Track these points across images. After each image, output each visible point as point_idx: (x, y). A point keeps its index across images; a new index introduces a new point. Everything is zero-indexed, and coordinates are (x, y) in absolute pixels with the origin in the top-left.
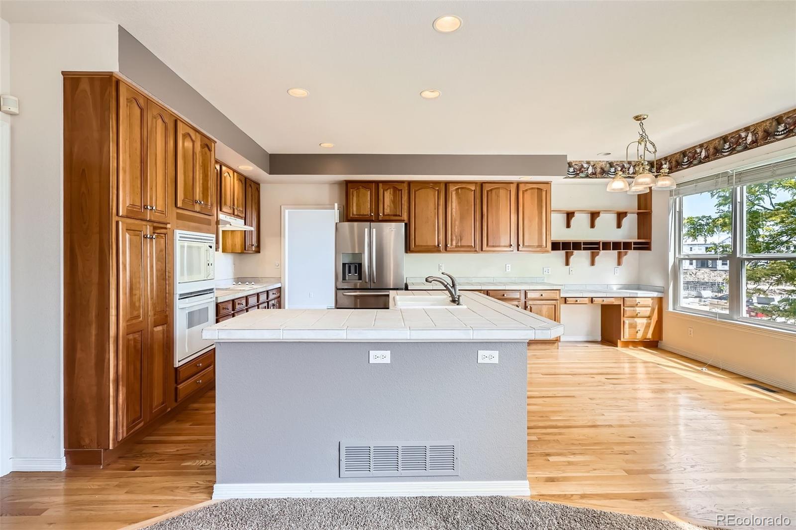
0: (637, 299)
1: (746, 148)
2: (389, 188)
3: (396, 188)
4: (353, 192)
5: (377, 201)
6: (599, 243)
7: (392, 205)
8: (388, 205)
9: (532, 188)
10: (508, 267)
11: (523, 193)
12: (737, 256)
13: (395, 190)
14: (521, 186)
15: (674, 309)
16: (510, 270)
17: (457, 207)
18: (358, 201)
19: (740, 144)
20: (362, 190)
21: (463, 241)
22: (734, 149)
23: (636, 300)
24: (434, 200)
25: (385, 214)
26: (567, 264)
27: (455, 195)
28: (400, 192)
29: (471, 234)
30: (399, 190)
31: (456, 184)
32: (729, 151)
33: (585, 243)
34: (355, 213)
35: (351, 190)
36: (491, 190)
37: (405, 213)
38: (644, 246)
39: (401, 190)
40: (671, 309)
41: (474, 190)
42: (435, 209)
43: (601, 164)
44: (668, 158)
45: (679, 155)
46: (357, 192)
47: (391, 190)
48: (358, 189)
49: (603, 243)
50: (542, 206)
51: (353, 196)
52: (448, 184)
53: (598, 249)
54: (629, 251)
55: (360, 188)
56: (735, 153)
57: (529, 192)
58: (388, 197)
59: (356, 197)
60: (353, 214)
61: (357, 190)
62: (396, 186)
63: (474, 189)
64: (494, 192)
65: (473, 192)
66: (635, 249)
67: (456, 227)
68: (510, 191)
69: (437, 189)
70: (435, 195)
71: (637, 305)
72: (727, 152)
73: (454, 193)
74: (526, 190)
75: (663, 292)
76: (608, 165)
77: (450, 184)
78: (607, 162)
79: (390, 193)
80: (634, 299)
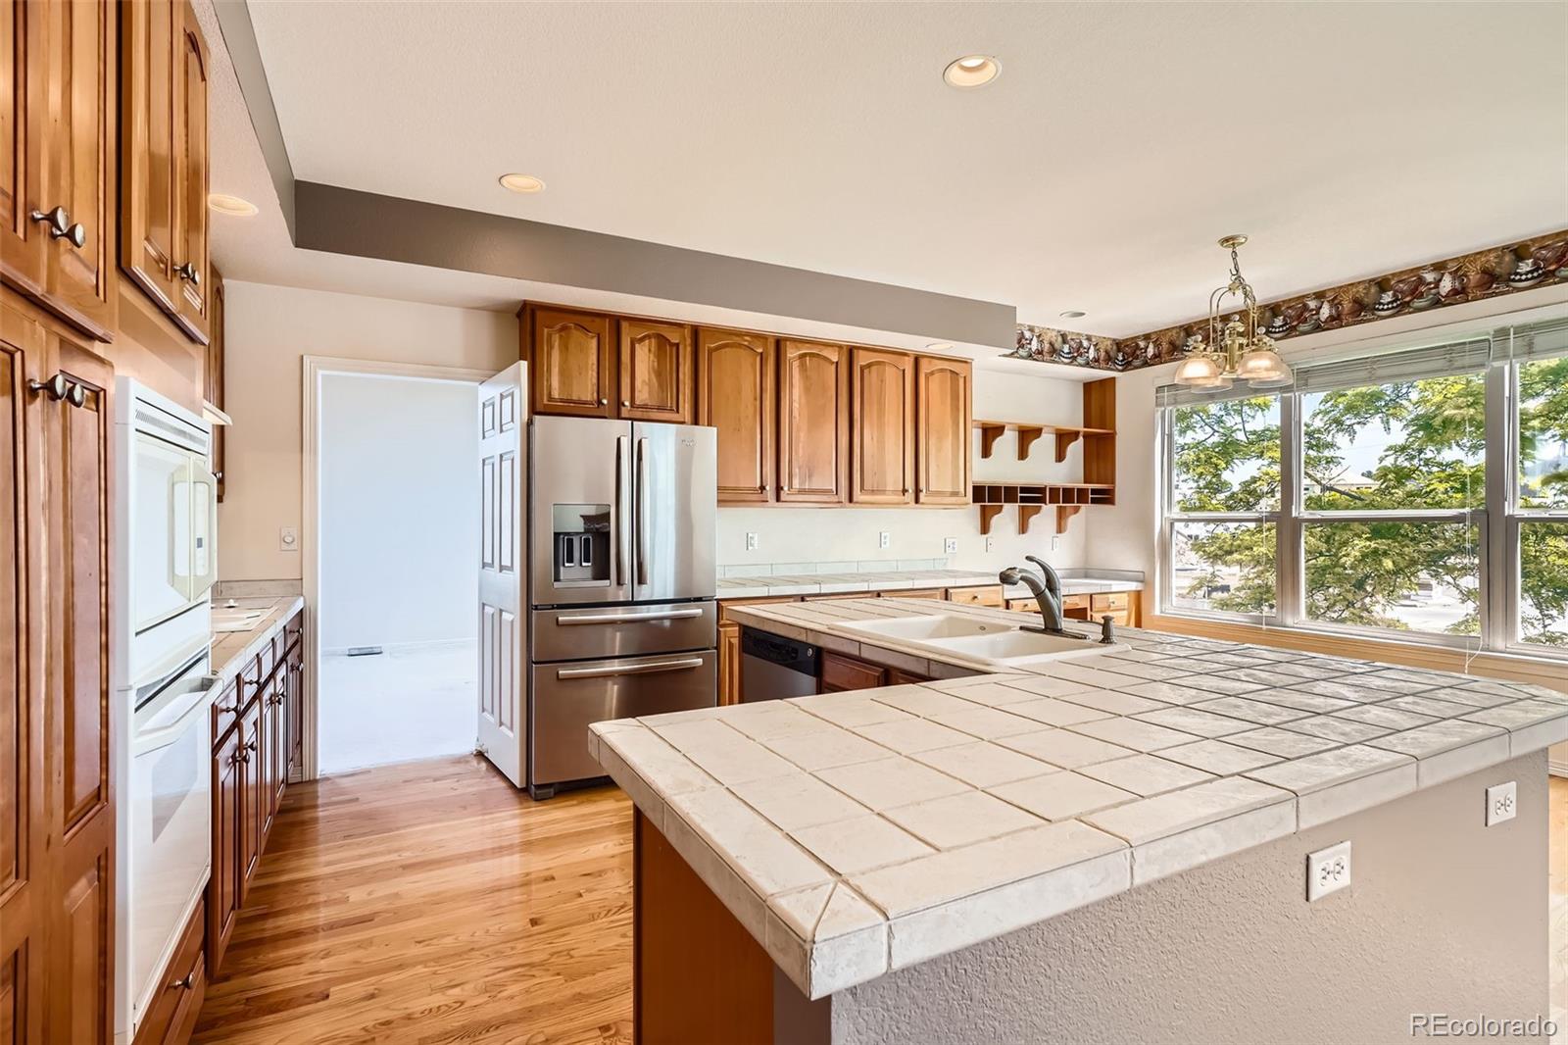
0: (1110, 596)
1: (1318, 327)
2: (648, 337)
3: (663, 336)
4: (550, 336)
5: (615, 366)
6: (1045, 488)
7: (655, 380)
8: (644, 381)
9: (942, 370)
10: (885, 538)
11: (927, 378)
12: (1294, 515)
13: (662, 341)
14: (924, 364)
15: (1162, 612)
16: (888, 544)
17: (803, 400)
18: (564, 361)
19: (1305, 321)
20: (576, 335)
21: (814, 479)
22: (1294, 328)
23: (1108, 599)
24: (752, 377)
25: (637, 402)
26: (985, 529)
27: (797, 369)
28: (674, 349)
29: (830, 463)
30: (672, 345)
31: (799, 345)
32: (1283, 331)
33: (1024, 490)
34: (556, 394)
35: (546, 330)
36: (869, 366)
37: (687, 405)
38: (1105, 497)
39: (677, 345)
40: (1157, 612)
41: (837, 363)
42: (755, 399)
43: (1050, 334)
44: (1153, 336)
45: (1177, 333)
46: (561, 336)
47: (653, 340)
48: (564, 329)
49: (1050, 489)
50: (958, 409)
51: (551, 347)
52: (782, 343)
53: (1042, 500)
54: (1083, 506)
55: (570, 328)
56: (1297, 336)
57: (937, 375)
58: (644, 360)
59: (561, 351)
60: (550, 398)
61: (563, 334)
62: (665, 335)
63: (835, 360)
64: (874, 368)
65: (834, 366)
66: (1094, 501)
67: (801, 445)
68: (904, 371)
69: (760, 350)
70: (753, 365)
71: (1110, 606)
72: (1279, 332)
73: (796, 364)
74: (932, 373)
75: (1142, 582)
76: (1060, 339)
77: (788, 343)
78: (1059, 332)
79: (650, 350)
80: (1106, 596)
